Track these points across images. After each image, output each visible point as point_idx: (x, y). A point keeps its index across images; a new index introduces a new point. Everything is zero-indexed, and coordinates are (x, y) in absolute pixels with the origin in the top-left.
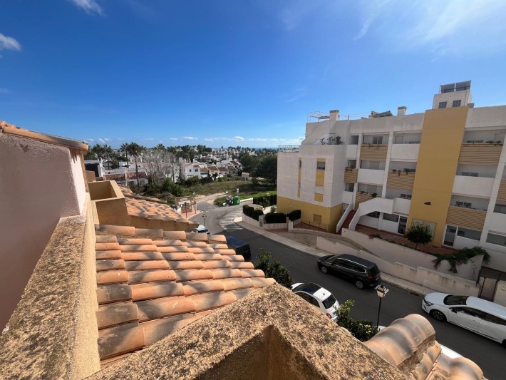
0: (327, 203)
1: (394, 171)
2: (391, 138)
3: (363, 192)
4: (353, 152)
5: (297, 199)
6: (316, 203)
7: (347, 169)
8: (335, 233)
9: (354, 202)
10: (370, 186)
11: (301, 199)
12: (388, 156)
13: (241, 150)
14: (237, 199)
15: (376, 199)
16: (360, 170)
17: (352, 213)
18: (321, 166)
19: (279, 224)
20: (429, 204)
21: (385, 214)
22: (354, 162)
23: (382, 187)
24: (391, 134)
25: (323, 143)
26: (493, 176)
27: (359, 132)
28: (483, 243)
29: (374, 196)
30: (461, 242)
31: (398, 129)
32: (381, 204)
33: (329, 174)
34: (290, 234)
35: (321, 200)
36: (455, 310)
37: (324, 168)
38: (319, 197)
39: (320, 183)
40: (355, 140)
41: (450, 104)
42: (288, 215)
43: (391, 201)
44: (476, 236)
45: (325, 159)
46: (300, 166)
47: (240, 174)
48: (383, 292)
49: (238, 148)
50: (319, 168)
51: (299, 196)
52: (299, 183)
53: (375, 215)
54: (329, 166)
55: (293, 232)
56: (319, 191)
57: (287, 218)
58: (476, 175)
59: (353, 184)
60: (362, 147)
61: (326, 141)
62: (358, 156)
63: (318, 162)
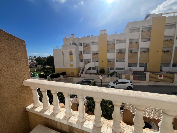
0: (75, 67)
1: (93, 54)
2: (91, 44)
3: (86, 62)
4: (81, 49)
5: (63, 67)
6: (71, 67)
7: (80, 55)
8: (79, 76)
9: (83, 66)
10: (87, 60)
11: (65, 67)
12: (91, 49)
13: (36, 57)
14: (35, 74)
15: (90, 63)
16: (84, 55)
17: (83, 69)
18: (71, 53)
19: (57, 78)
20: (103, 62)
21: (93, 68)
22: (81, 52)
23: (91, 59)
24: (91, 42)
25: (70, 45)
26: (114, 53)
27: (81, 42)
28: (115, 70)
29: (89, 62)
30: (111, 71)
31: (92, 41)
32: (91, 65)
33: (74, 56)
34: (62, 81)
35: (73, 66)
36: (116, 84)
37: (72, 54)
38: (72, 65)
39: (71, 60)
40: (81, 45)
41: (103, 34)
42: (61, 74)
43: (94, 63)
44: (113, 69)
45: (72, 51)
46: (63, 54)
47: (36, 66)
48: (102, 77)
49: (35, 57)
50: (70, 54)
51: (64, 66)
52: (64, 61)
53: (90, 68)
54: (74, 53)
55: (63, 80)
56: (71, 62)
57: (60, 75)
58: (111, 53)
59: (82, 60)
60: (83, 47)
61: (71, 44)
62: (83, 50)
63: (70, 52)
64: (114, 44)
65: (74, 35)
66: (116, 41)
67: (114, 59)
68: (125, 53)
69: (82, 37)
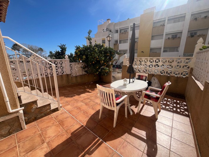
2: (130, 29)
3: (121, 54)
4: (117, 36)
7: (114, 45)
9: (118, 59)
10: (123, 51)
12: (129, 37)
16: (119, 44)
20: (143, 52)
22: (117, 41)
23: (127, 50)
24: (130, 27)
25: (104, 32)
26: (162, 39)
27: (118, 28)
31: (132, 24)
33: (107, 45)
37: (105, 43)
40: (117, 31)
45: (105, 39)
54: (107, 41)
59: (117, 51)
60: (120, 34)
61: (105, 30)
62: (118, 38)
63: (103, 40)
64: (164, 25)
65: (110, 20)
66: (166, 21)
67: (161, 48)
68: (180, 38)
69: (119, 22)
